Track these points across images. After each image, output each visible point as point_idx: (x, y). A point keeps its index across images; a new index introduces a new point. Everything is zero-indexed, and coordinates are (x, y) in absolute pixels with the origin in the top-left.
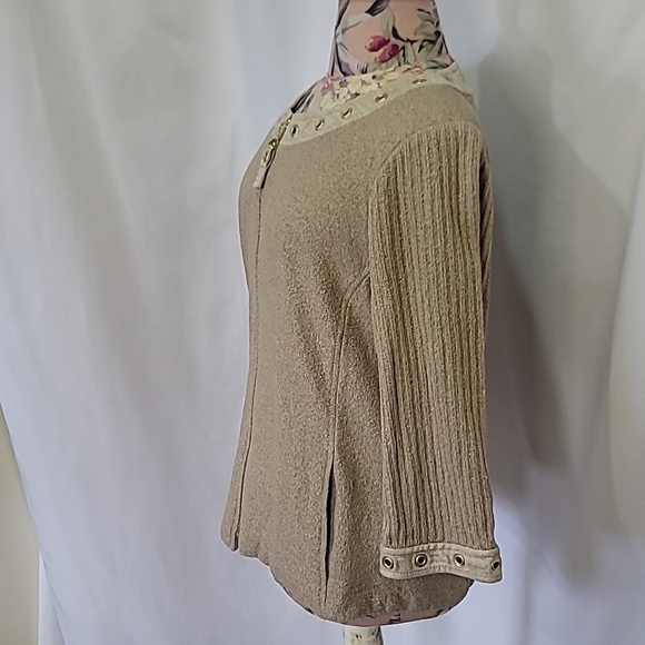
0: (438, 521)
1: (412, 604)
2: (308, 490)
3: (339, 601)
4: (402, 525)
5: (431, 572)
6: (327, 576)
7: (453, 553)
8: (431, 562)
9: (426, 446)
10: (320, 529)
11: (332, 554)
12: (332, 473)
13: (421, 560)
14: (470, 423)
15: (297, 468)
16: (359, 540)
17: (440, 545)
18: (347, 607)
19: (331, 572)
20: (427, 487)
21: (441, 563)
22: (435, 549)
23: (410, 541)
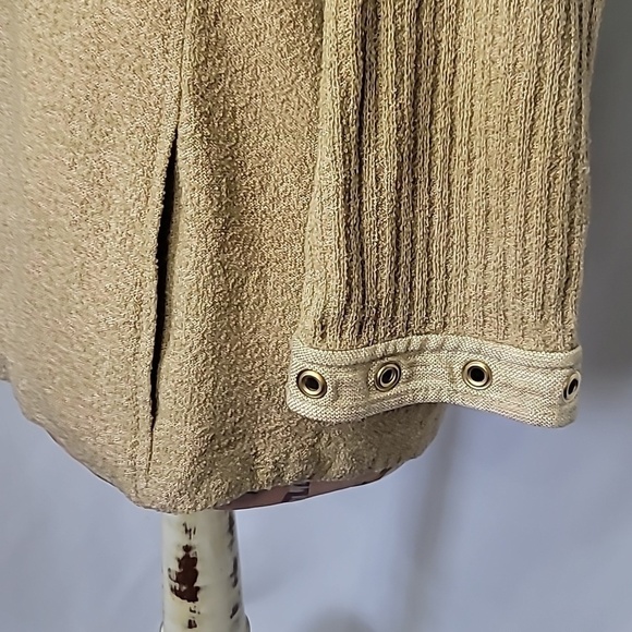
0: (437, 283)
1: (339, 466)
2: (106, 204)
3: (181, 469)
4: (357, 292)
5: (408, 400)
6: (154, 412)
7: (462, 357)
8: (409, 379)
9: (435, 85)
10: (139, 303)
11: (169, 363)
12: (173, 160)
13: (386, 377)
14: (574, 17)
15: (78, 146)
16: (235, 330)
17: (434, 340)
18: (201, 480)
19: (164, 404)
20: (423, 199)
21: (432, 380)
22: (421, 350)
23: (368, 332)
